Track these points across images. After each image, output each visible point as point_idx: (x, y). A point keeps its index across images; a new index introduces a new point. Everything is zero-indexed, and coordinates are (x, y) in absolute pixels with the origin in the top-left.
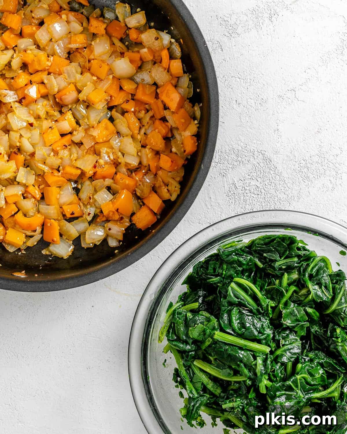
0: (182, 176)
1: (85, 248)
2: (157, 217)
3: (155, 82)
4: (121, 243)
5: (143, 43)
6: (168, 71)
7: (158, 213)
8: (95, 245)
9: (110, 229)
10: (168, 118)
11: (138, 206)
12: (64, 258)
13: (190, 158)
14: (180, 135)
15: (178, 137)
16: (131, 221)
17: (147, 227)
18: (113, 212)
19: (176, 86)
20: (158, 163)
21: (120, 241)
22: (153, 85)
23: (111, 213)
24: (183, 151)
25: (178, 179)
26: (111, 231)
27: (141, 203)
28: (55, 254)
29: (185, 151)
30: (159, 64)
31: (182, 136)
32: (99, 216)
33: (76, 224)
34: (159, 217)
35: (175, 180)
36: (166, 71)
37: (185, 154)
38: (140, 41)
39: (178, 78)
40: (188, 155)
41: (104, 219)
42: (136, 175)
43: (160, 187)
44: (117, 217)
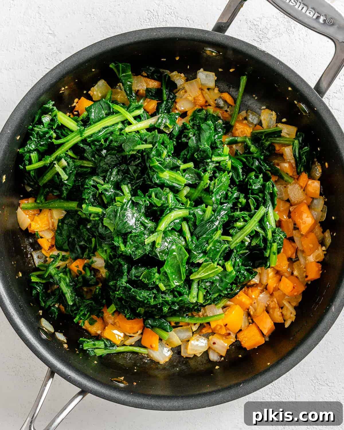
0: (299, 301)
1: (185, 357)
2: (265, 340)
3: (288, 199)
4: (223, 359)
5: (284, 156)
6: (304, 190)
7: (267, 335)
8: (195, 356)
9: (214, 343)
10: (296, 239)
11: (247, 324)
12: (161, 363)
13: (310, 284)
14: (305, 258)
15: (302, 260)
16: (236, 337)
17: (253, 348)
18: (221, 326)
19: (309, 207)
20: (278, 285)
21: (221, 356)
22: (286, 201)
23: (219, 327)
24: (305, 276)
25: (295, 304)
26: (215, 346)
27: (250, 321)
28: (151, 357)
29: (307, 277)
30: (296, 180)
31: (306, 261)
32: (204, 327)
33: (180, 331)
34: (267, 339)
35: (291, 304)
36: (302, 190)
37: (306, 279)
38: (281, 153)
39: (313, 199)
40: (308, 281)
41: (210, 331)
42: (252, 292)
43: (274, 308)
44: (224, 331)
